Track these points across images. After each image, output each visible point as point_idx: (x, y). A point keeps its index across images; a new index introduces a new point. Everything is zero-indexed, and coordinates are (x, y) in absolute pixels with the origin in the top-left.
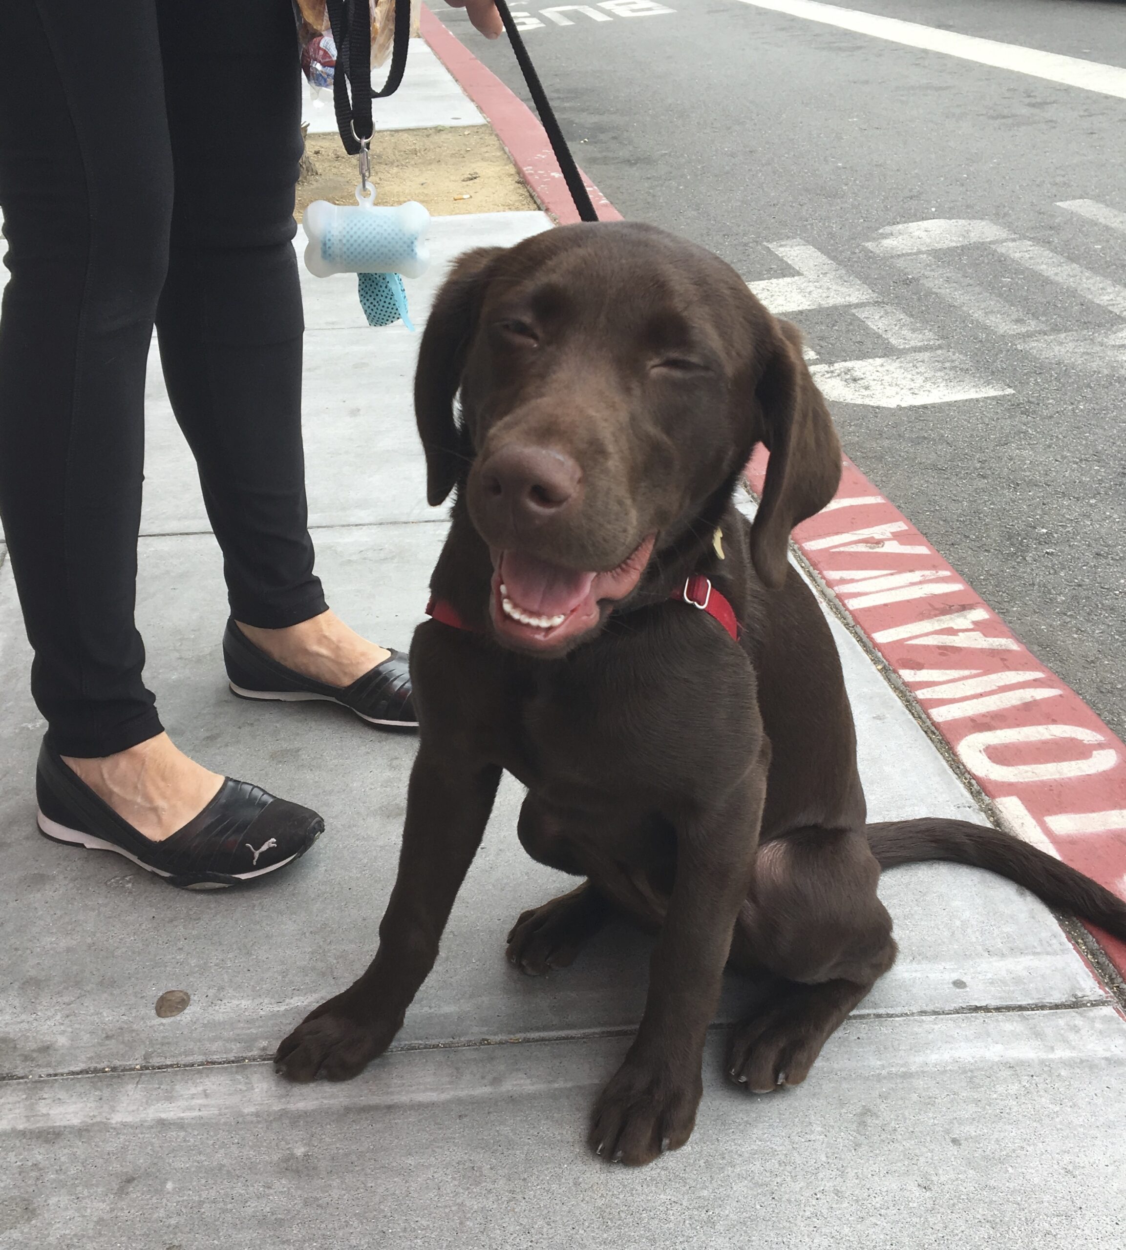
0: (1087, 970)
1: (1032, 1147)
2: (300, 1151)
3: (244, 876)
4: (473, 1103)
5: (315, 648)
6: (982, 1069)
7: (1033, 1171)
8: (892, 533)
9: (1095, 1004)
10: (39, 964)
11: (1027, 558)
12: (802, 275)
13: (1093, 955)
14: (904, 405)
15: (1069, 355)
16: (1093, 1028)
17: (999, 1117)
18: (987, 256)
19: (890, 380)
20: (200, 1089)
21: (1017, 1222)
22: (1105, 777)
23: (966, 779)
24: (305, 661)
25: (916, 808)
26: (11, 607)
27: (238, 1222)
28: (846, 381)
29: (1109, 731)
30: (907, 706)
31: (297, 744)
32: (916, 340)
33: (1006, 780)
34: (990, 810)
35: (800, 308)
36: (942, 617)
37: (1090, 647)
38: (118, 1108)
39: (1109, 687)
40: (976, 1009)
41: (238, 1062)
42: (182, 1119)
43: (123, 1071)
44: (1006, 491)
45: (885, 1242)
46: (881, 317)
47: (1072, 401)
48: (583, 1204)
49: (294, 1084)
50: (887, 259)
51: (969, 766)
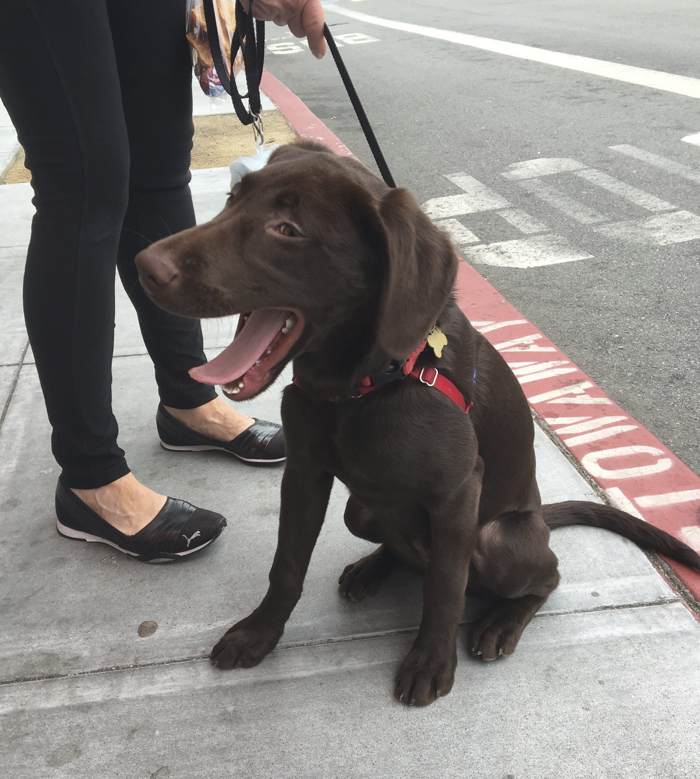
0: (665, 583)
1: (644, 683)
2: (231, 709)
3: (181, 554)
4: (327, 676)
5: (211, 419)
6: (612, 641)
7: (645, 696)
8: (534, 340)
9: (672, 601)
10: (67, 610)
11: (609, 352)
12: (467, 193)
13: (668, 574)
14: (531, 266)
15: (623, 234)
16: (671, 615)
17: (624, 668)
18: (572, 179)
19: (522, 252)
20: (169, 676)
21: (640, 725)
22: (666, 474)
23: (588, 479)
24: (206, 427)
25: (562, 496)
26: (27, 403)
27: (199, 751)
28: (497, 253)
29: (666, 448)
30: (551, 439)
31: (204, 476)
32: (535, 229)
33: (611, 478)
34: (603, 495)
35: (467, 212)
36: (567, 387)
37: (648, 401)
38: (123, 690)
39: (660, 423)
40: (606, 608)
41: (189, 660)
42: (160, 694)
43: (123, 669)
44: (593, 314)
45: (567, 741)
46: (514, 216)
47: (627, 261)
48: (395, 729)
49: (223, 671)
50: (515, 182)
51: (589, 471)
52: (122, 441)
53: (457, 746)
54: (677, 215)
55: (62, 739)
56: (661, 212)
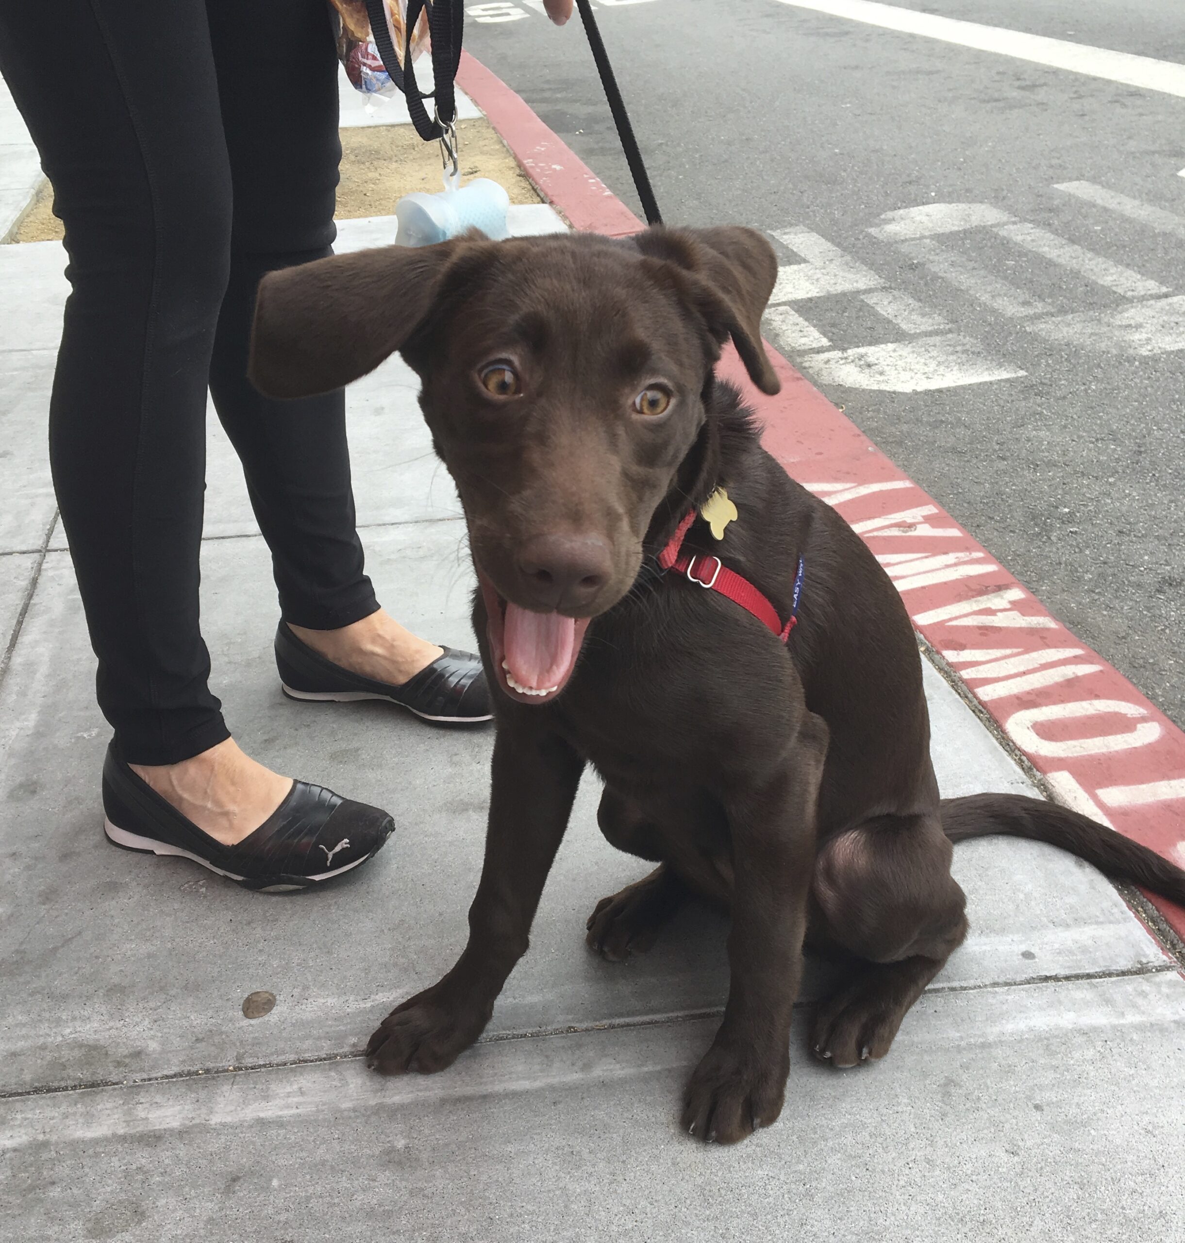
0: (1149, 937)
1: (1112, 1110)
2: (400, 1144)
3: (317, 878)
4: (566, 1090)
5: (369, 647)
6: (1056, 1037)
7: (1115, 1133)
8: (923, 517)
9: (1160, 969)
10: (121, 971)
11: (1052, 538)
12: (808, 262)
13: (1154, 922)
14: (919, 389)
15: (1078, 336)
16: (1159, 992)
17: (1077, 1082)
18: (989, 239)
19: (904, 365)
20: (295, 1087)
21: (1104, 1182)
22: (1151, 749)
23: (1016, 755)
24: (360, 660)
25: (971, 786)
26: (54, 617)
27: (347, 1216)
28: (860, 367)
29: (1151, 705)
30: (953, 686)
31: (355, 744)
32: (926, 324)
33: (1056, 755)
34: (1043, 785)
35: (809, 296)
36: (979, 598)
37: (1120, 624)
38: (216, 1109)
39: (1141, 661)
40: (1047, 979)
41: (330, 1059)
42: (280, 1117)
43: (216, 1072)
44: (1026, 472)
45: (979, 1207)
46: (890, 303)
47: (1084, 381)
48: (682, 1183)
49: (388, 1078)
50: (892, 245)
51: (1019, 743)
52: (216, 683)
53: (789, 1213)
54: (1170, 304)
55: (112, 1192)
56: (1143, 299)
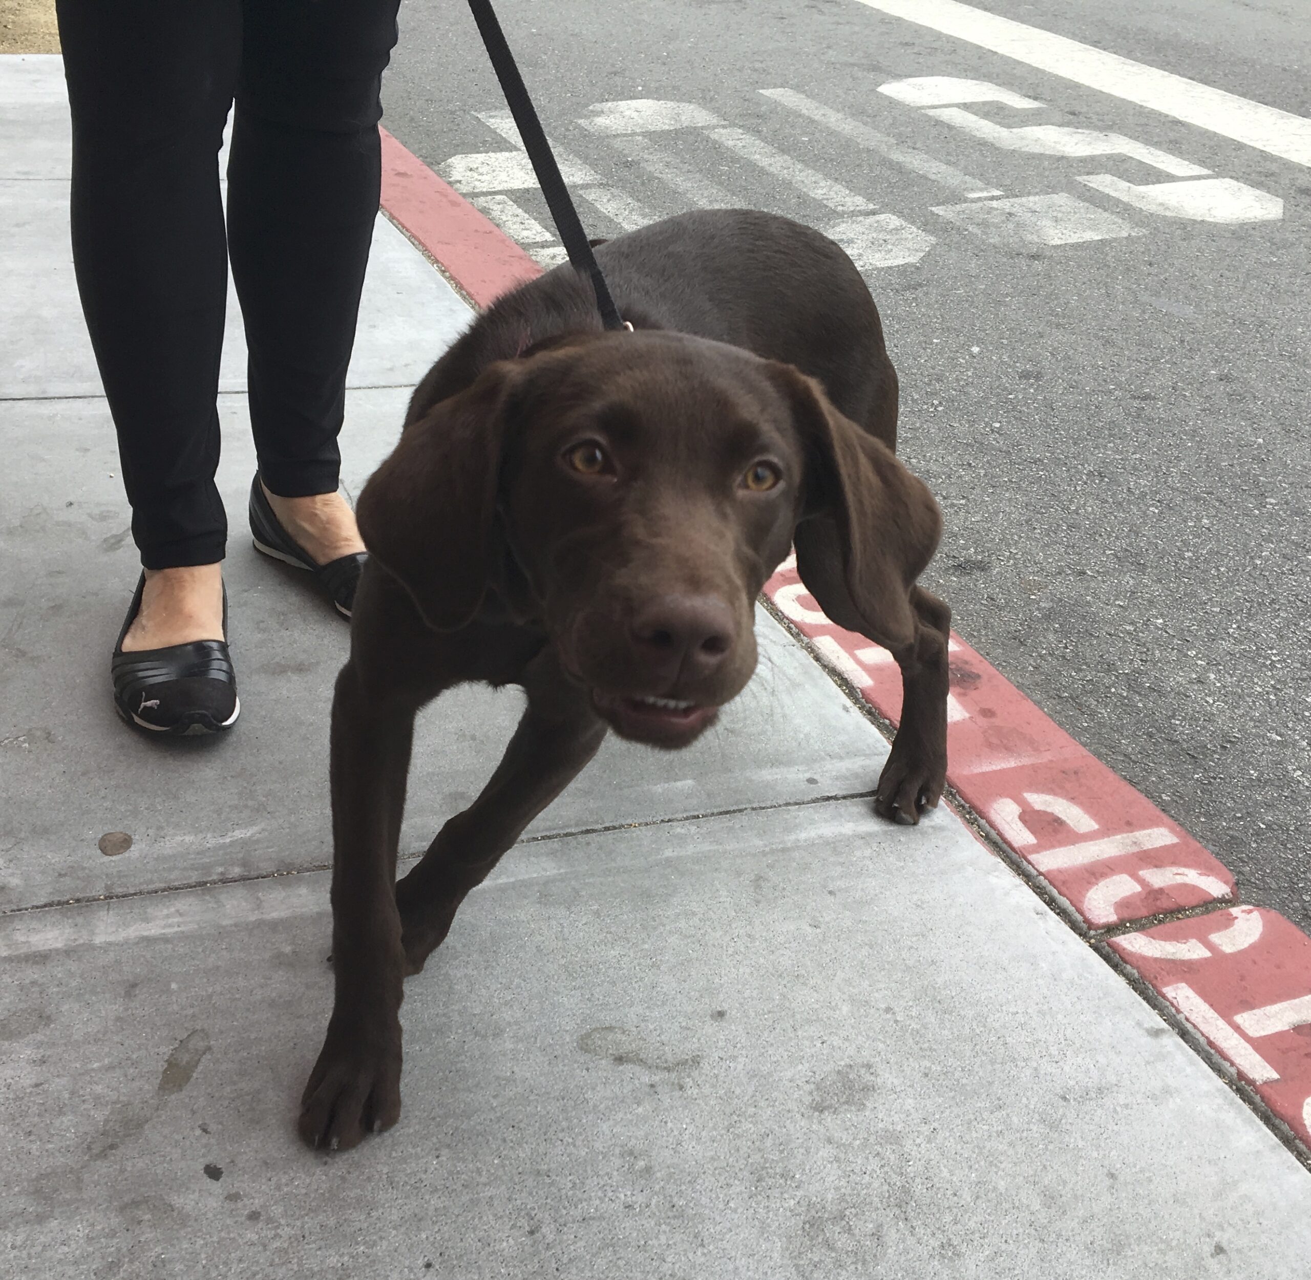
1: (889, 892)
6: (841, 841)
7: (893, 908)
12: (519, 150)
17: (860, 873)
18: (702, 142)
20: (172, 910)
21: (887, 942)
23: (784, 623)
33: (818, 622)
34: (811, 646)
35: (526, 186)
38: (97, 931)
40: (829, 798)
41: (200, 886)
42: (164, 934)
43: (88, 901)
46: (609, 200)
50: (604, 139)
51: (787, 613)
54: (878, 222)
56: (853, 214)
